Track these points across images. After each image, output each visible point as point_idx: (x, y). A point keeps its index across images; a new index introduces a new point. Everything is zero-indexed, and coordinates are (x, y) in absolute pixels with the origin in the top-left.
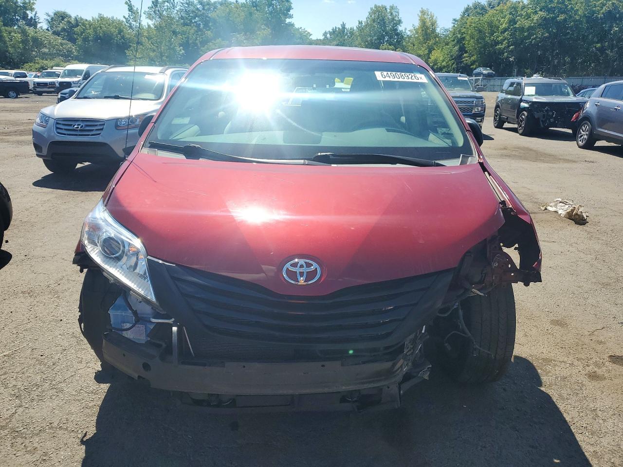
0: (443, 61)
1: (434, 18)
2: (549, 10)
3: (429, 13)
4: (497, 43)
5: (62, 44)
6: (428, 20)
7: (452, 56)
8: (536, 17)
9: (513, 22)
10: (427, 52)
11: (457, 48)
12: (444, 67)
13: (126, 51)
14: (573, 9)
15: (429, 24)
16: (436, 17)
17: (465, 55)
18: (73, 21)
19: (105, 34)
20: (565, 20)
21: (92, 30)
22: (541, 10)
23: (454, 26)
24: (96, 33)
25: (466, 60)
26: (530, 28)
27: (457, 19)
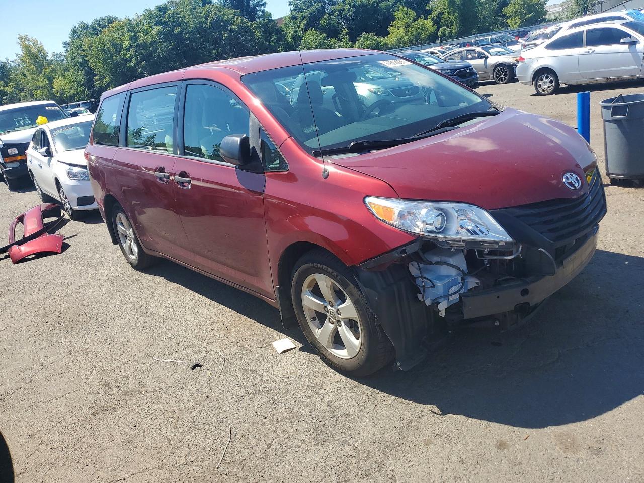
0: (71, 89)
1: (39, 43)
2: (164, 25)
3: (30, 39)
4: (127, 61)
6: (32, 47)
7: (79, 82)
8: (155, 32)
9: (134, 38)
10: (46, 81)
11: (81, 73)
12: (75, 95)
14: (184, 22)
15: (35, 50)
16: (40, 42)
17: (95, 78)
20: (181, 32)
22: (156, 25)
23: (67, 50)
25: (99, 84)
26: (153, 43)
27: (68, 42)
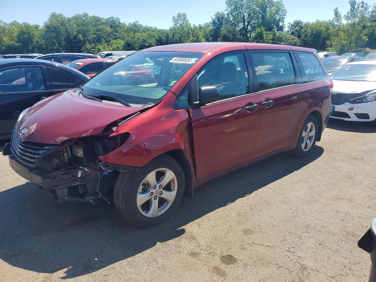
5: (292, 39)
13: (326, 41)
18: (303, 25)
19: (317, 32)
21: (310, 30)
24: (312, 31)
